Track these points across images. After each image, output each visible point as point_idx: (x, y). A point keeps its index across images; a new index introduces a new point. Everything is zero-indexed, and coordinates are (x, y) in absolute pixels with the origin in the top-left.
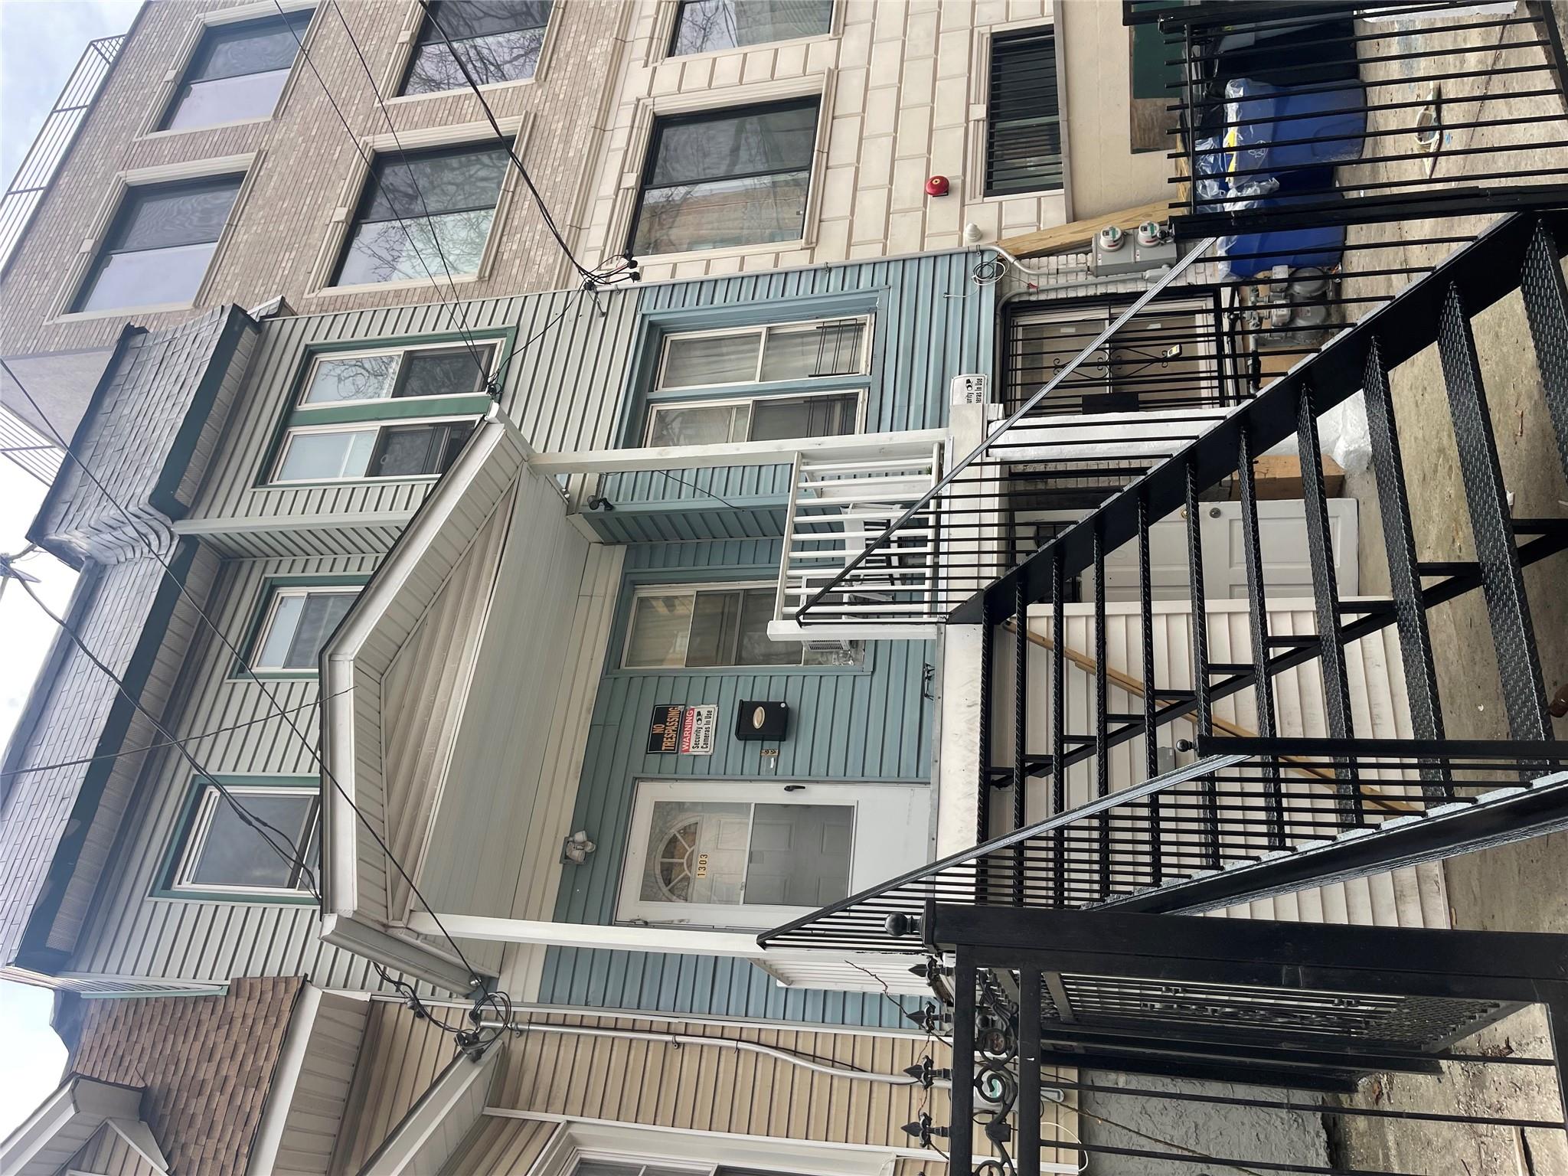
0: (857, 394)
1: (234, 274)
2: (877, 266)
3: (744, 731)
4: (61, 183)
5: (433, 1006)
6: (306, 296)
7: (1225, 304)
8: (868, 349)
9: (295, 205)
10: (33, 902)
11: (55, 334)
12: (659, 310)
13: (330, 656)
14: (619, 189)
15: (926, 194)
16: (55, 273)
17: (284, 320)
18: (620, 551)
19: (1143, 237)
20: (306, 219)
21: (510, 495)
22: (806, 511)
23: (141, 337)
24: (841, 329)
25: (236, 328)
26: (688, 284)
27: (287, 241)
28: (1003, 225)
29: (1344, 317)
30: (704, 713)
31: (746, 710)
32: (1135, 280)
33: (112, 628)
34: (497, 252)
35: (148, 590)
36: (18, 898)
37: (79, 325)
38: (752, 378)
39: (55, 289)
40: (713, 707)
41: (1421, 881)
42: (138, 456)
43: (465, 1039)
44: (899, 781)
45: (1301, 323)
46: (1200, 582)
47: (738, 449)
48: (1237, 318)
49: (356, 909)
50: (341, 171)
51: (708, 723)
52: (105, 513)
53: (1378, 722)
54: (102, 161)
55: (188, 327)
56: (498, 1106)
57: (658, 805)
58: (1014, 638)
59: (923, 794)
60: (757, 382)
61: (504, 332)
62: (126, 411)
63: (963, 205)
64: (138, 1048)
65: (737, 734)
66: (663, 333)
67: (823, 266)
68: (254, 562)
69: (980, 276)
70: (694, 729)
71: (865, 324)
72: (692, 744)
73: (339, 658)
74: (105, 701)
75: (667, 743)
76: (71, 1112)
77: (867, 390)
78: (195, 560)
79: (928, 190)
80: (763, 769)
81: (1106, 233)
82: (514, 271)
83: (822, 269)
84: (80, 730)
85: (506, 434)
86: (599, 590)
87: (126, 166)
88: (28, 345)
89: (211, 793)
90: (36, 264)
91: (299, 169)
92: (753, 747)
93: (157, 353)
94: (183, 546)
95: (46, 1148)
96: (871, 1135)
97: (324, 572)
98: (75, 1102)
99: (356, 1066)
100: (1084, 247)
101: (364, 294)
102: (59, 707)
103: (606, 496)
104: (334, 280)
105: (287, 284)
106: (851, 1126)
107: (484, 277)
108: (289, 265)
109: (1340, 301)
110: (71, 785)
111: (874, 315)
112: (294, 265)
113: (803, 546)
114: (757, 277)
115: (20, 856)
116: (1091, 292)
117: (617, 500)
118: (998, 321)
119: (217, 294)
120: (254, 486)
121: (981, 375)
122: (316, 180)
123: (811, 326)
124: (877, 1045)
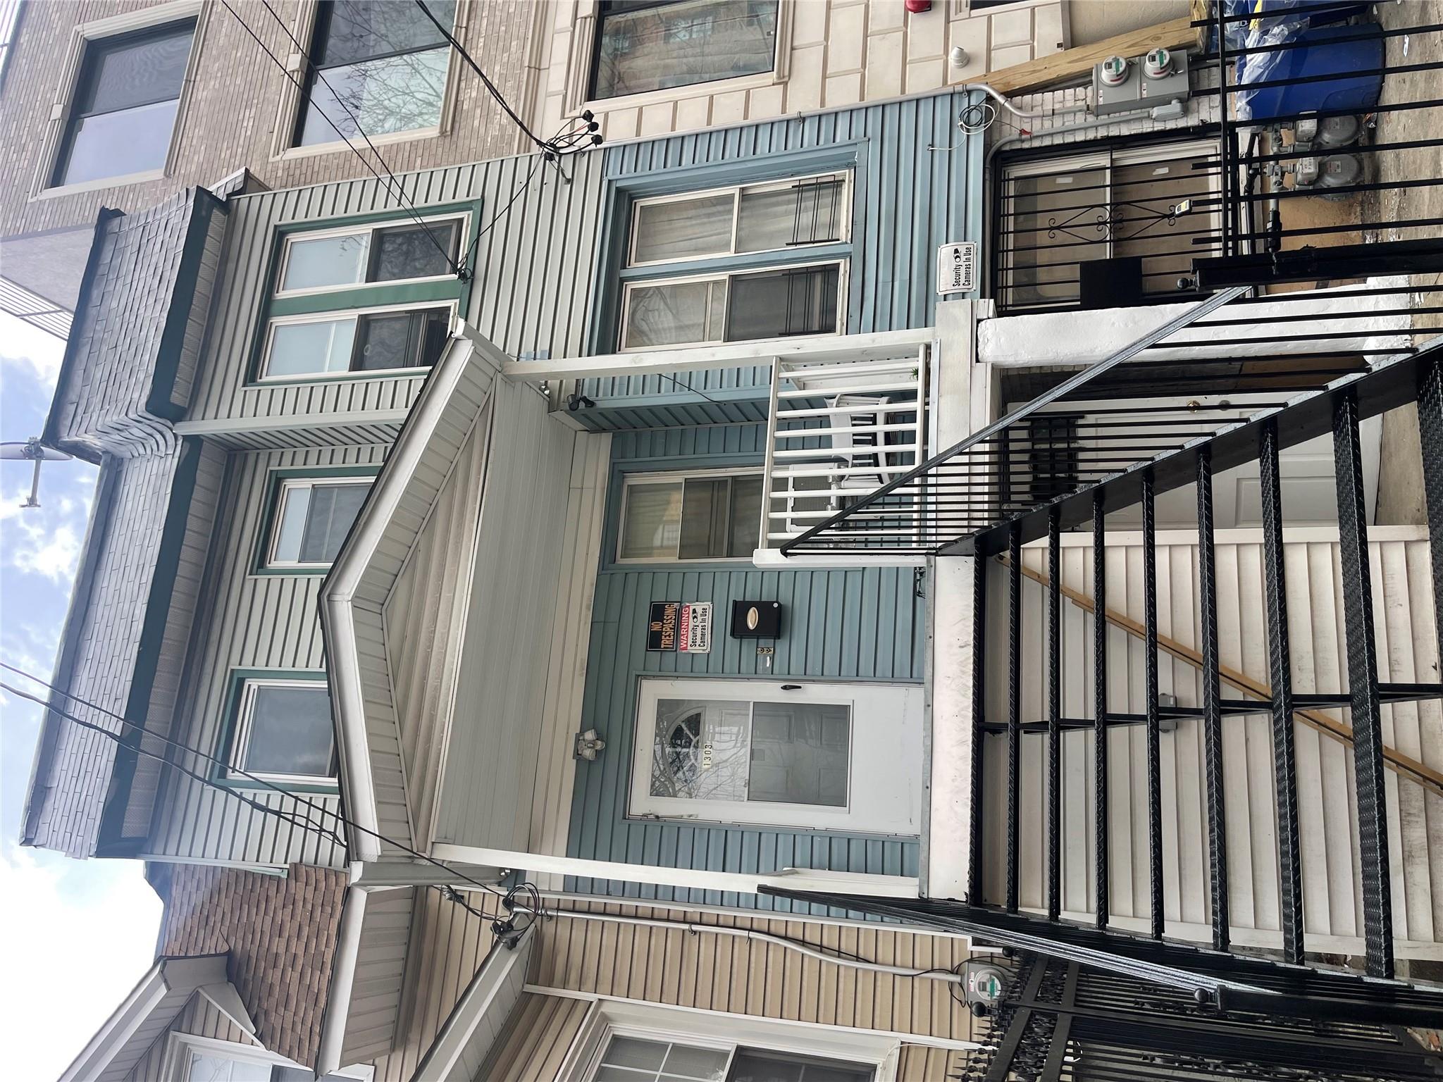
0: (838, 265)
1: (199, 137)
2: (854, 114)
3: (739, 629)
4: (22, 41)
5: (470, 892)
6: (271, 159)
7: (1243, 148)
8: (847, 211)
9: (249, 53)
10: (103, 799)
11: (40, 211)
12: (627, 176)
13: (329, 595)
14: (576, 19)
15: (907, 10)
16: (31, 144)
17: (251, 197)
18: (606, 440)
19: (1150, 68)
20: (262, 69)
21: (487, 410)
22: (791, 404)
23: (117, 221)
24: (819, 186)
25: (204, 213)
26: (653, 142)
27: (245, 97)
28: (993, 45)
29: (1377, 171)
30: (699, 611)
31: (740, 609)
32: (1141, 119)
33: (136, 528)
34: (457, 100)
35: (162, 492)
36: (90, 793)
37: (62, 200)
38: (726, 247)
39: (33, 162)
40: (707, 605)
41: (1432, 841)
42: (130, 358)
43: (500, 927)
44: (893, 679)
45: (1330, 181)
46: (1209, 509)
48: (1257, 172)
49: (380, 854)
50: (290, 10)
51: (704, 621)
52: (108, 419)
54: (58, 14)
55: (159, 211)
56: (536, 984)
57: (661, 703)
58: (1007, 572)
59: (917, 694)
60: (731, 254)
61: (470, 206)
62: (114, 304)
63: (948, 21)
64: (220, 911)
65: (733, 634)
66: (632, 198)
67: (796, 116)
68: (258, 454)
69: (967, 123)
70: (690, 627)
71: (844, 181)
72: (690, 642)
73: (337, 598)
74: (139, 604)
75: (665, 642)
76: (163, 991)
77: (848, 259)
78: (201, 458)
79: (909, 7)
80: (760, 667)
81: (1109, 66)
82: (476, 123)
83: (795, 119)
84: (122, 630)
85: (475, 351)
86: (589, 483)
87: (82, 19)
88: (18, 225)
89: (249, 685)
90: (12, 135)
91: (248, 12)
92: (749, 646)
93: (134, 239)
94: (187, 445)
95: (147, 1020)
96: (877, 1020)
98: (165, 981)
99: (408, 944)
100: (1083, 79)
101: (328, 155)
102: (102, 603)
103: (585, 394)
104: (296, 140)
105: (251, 147)
106: (858, 1011)
107: (446, 131)
108: (251, 124)
109: (1374, 147)
110: (121, 687)
111: (853, 170)
112: (256, 124)
113: (787, 444)
114: (726, 131)
115: (87, 751)
116: (1091, 135)
117: (597, 396)
118: (987, 176)
119: (185, 160)
120: (244, 385)
121: (970, 242)
122: (266, 23)
123: (787, 184)
124: (880, 937)
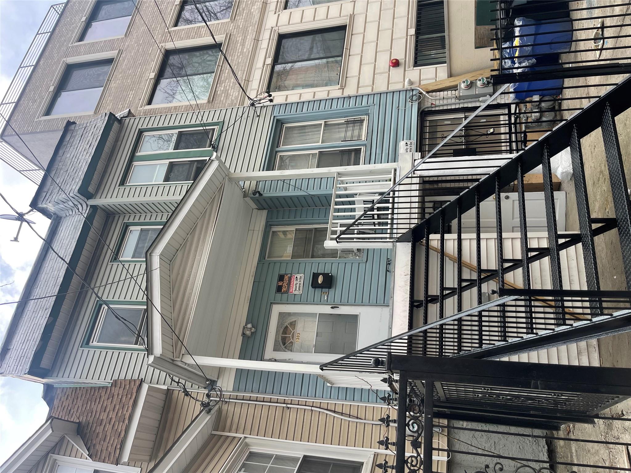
0: (361, 149)
1: (110, 100)
2: (369, 96)
3: (315, 285)
4: (41, 63)
5: (192, 392)
6: (139, 109)
7: (513, 111)
8: (365, 130)
9: (134, 72)
10: (34, 349)
11: (39, 124)
12: (280, 114)
13: (150, 254)
14: (264, 65)
15: (390, 66)
16: (39, 100)
17: (130, 119)
18: (265, 212)
19: (479, 83)
20: (139, 78)
21: (221, 189)
22: (340, 196)
23: (74, 126)
24: (354, 122)
25: (111, 122)
26: (292, 103)
27: (131, 87)
28: (421, 79)
29: (562, 116)
30: (299, 277)
31: (315, 276)
32: (475, 101)
33: (64, 242)
34: (215, 91)
35: (78, 227)
36: (29, 348)
37: (49, 121)
38: (318, 142)
39: (39, 106)
40: (302, 275)
41: (589, 347)
42: (73, 174)
43: (205, 404)
44: (376, 305)
45: (544, 119)
46: (500, 226)
47: (312, 171)
48: (517, 117)
49: (161, 353)
50: (152, 58)
51: (300, 281)
52: (60, 196)
53: (572, 282)
54: (57, 54)
55: (92, 122)
56: (217, 431)
57: (280, 314)
58: (424, 248)
59: (386, 310)
60: (320, 144)
61: (218, 124)
62: (68, 156)
63: (405, 71)
64: (76, 407)
65: (312, 286)
66: (282, 123)
67: (347, 96)
68: (120, 216)
69: (412, 100)
70: (295, 284)
71: (364, 120)
72: (294, 289)
73: (153, 254)
74: (62, 271)
75: (284, 289)
76: (50, 431)
77: (365, 147)
78: (96, 215)
79: (390, 65)
80: (322, 299)
81: (464, 82)
82: (222, 98)
83: (347, 97)
84: (52, 282)
85: (219, 165)
86: (257, 228)
87: (66, 56)
88: (29, 129)
89: (104, 307)
90: (31, 96)
91: (135, 57)
92: (318, 291)
93: (80, 132)
94: (91, 209)
95: (41, 445)
96: (364, 444)
97: (147, 220)
98: (52, 428)
99: (162, 414)
100: (454, 88)
101: (162, 108)
102: (44, 273)
103: (259, 190)
104: (150, 103)
105: (131, 104)
106: (357, 440)
107: (210, 101)
108: (132, 96)
109: (560, 110)
110: (49, 304)
111: (368, 116)
112: (134, 96)
113: (338, 210)
114: (320, 100)
115: (29, 332)
116: (457, 106)
117: (264, 192)
118: (419, 118)
119: (103, 108)
120: (119, 186)
121: (411, 141)
122: (142, 61)
123: (342, 120)
124: (367, 409)
